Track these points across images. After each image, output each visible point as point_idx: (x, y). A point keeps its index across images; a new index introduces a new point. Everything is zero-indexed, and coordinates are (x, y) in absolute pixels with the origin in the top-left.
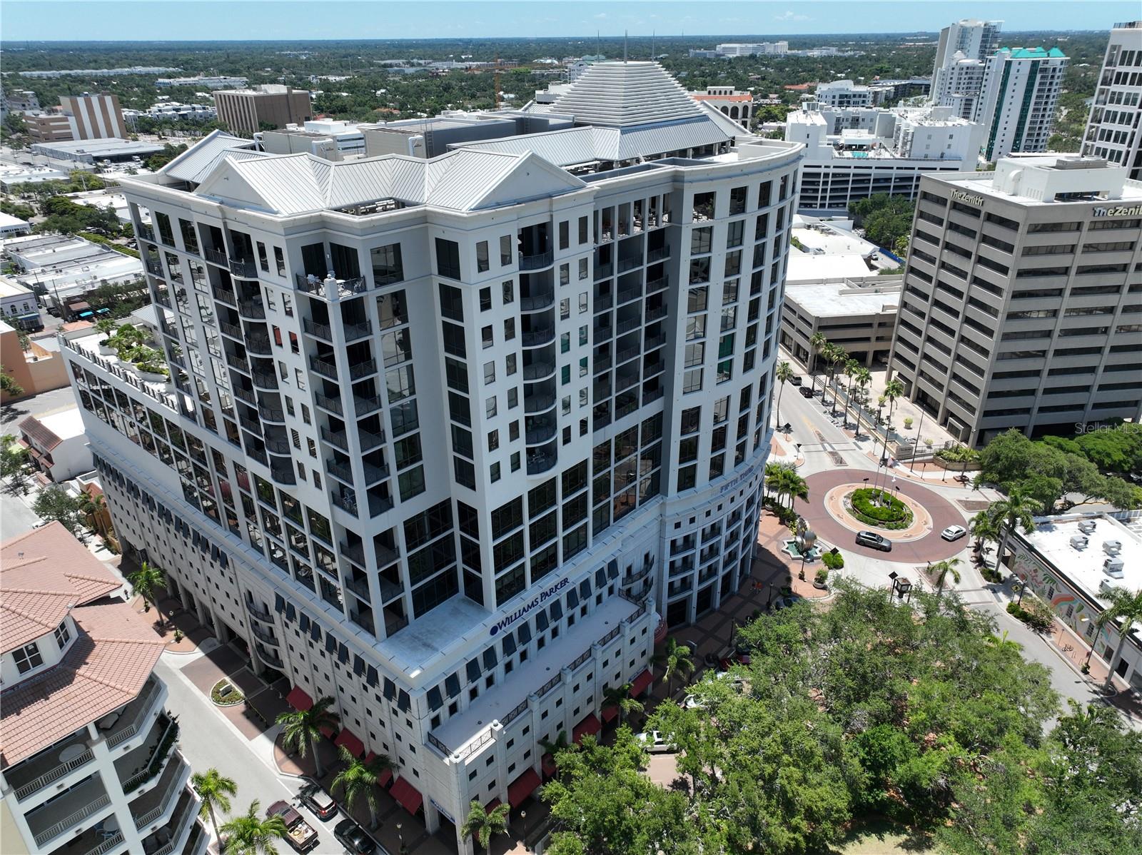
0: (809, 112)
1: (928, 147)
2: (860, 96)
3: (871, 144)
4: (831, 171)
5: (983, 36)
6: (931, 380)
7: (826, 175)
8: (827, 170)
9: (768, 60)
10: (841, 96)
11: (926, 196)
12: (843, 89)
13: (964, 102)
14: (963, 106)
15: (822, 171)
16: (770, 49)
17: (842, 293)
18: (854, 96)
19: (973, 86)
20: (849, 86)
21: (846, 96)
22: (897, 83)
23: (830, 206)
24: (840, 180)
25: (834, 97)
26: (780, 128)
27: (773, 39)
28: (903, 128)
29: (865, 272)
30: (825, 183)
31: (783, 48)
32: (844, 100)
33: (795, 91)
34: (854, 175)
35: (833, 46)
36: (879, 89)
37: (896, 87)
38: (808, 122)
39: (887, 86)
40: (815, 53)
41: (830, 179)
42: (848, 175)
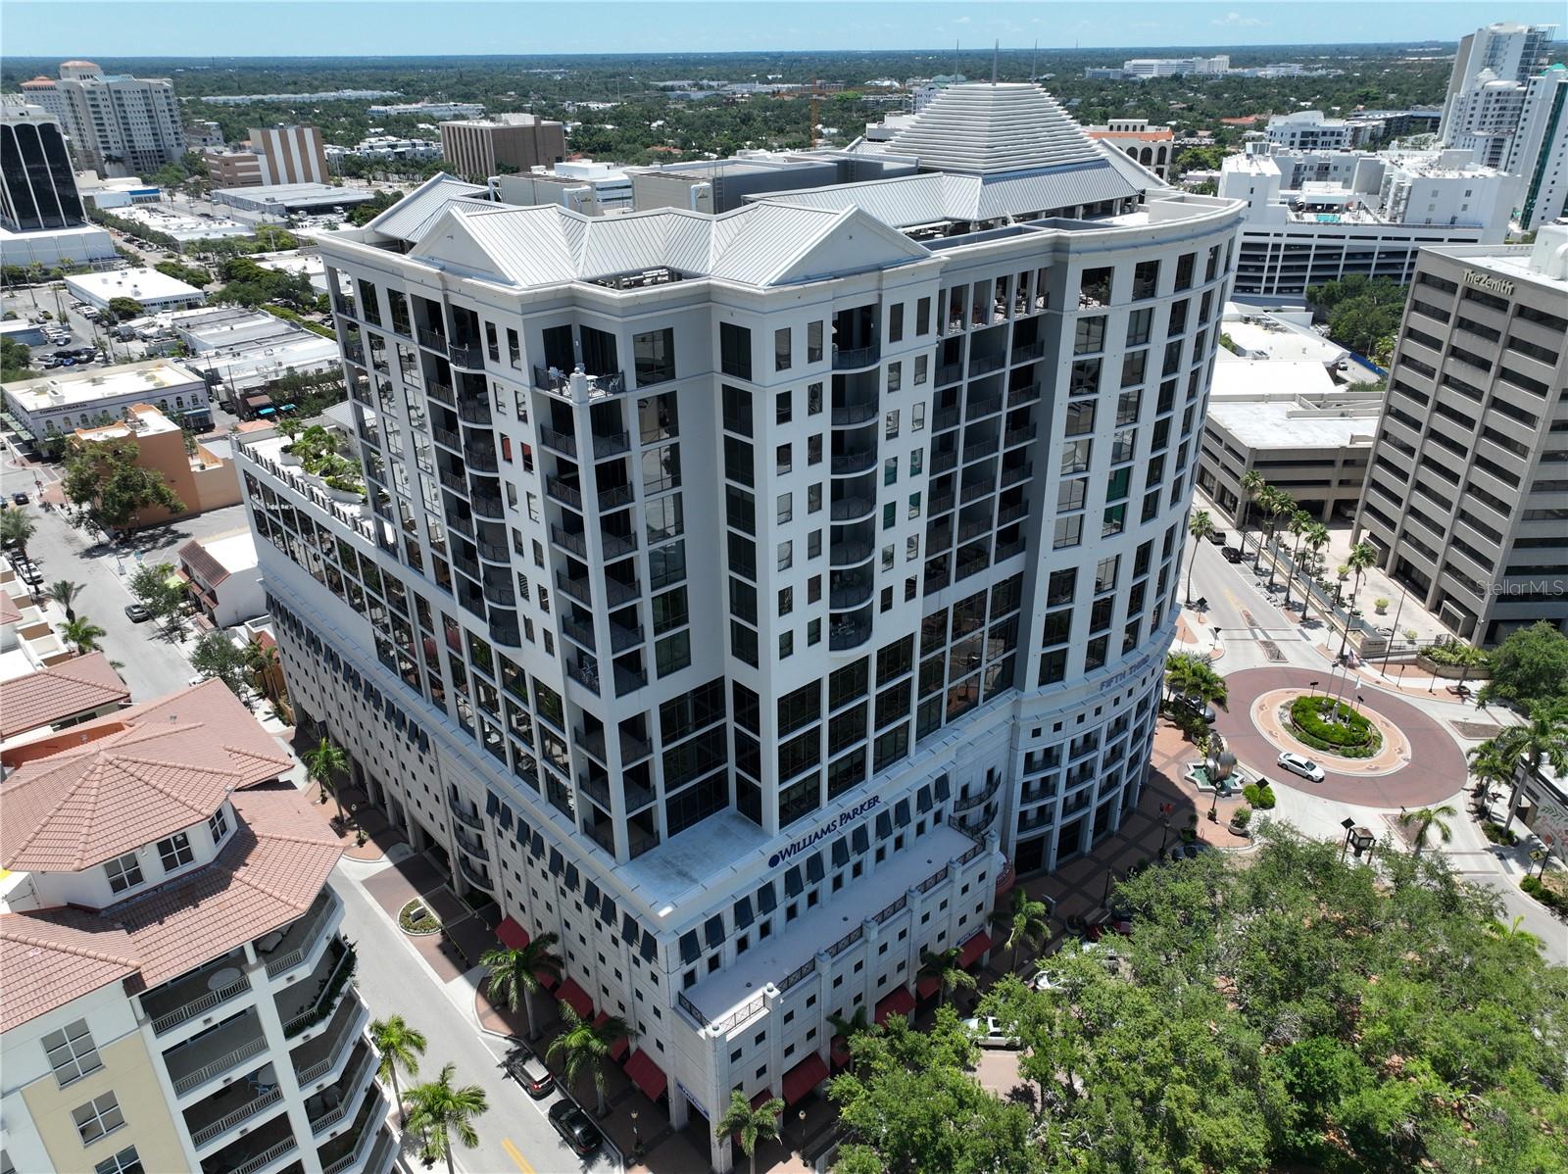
0: (1255, 157)
1: (1431, 208)
2: (1332, 134)
3: (1345, 203)
4: (1284, 241)
5: (1526, 47)
6: (1419, 546)
7: (1276, 247)
8: (1277, 240)
9: (1200, 82)
10: (1304, 134)
11: (1424, 278)
12: (1307, 124)
13: (1490, 143)
14: (1489, 150)
15: (1271, 240)
16: (1202, 67)
17: (1291, 415)
18: (1324, 134)
19: (1507, 119)
20: (1317, 120)
21: (1312, 134)
22: (1389, 115)
23: (1280, 291)
24: (1296, 254)
25: (1293, 135)
26: (1211, 179)
27: (1208, 53)
28: (1395, 180)
29: (1326, 386)
30: (1274, 258)
31: (1221, 65)
32: (1309, 139)
33: (1236, 126)
34: (1318, 247)
35: (1296, 61)
36: (1362, 124)
37: (1388, 121)
38: (1253, 171)
39: (1374, 120)
40: (1269, 72)
41: (1281, 253)
42: (1309, 247)
